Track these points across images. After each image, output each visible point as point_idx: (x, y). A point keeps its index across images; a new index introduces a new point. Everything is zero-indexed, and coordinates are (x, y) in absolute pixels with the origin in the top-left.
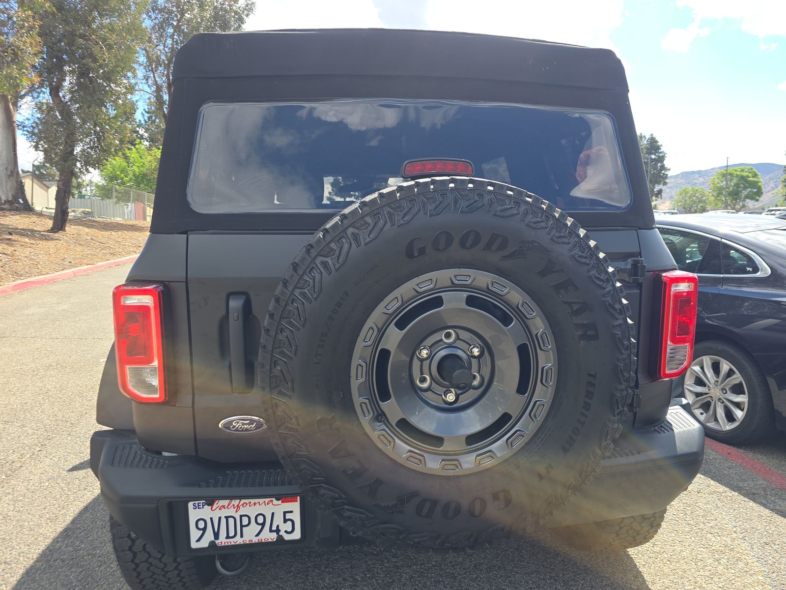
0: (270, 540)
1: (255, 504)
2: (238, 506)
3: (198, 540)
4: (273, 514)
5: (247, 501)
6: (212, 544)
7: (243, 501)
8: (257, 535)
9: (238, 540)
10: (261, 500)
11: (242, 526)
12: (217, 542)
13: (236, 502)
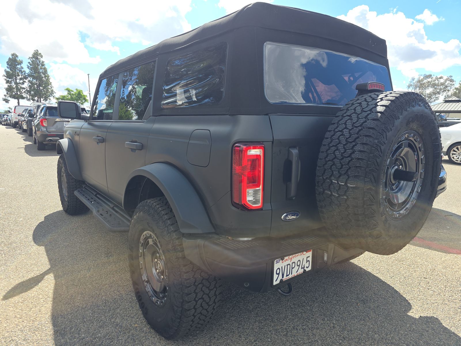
0: (301, 273)
1: (297, 255)
2: (291, 258)
3: (276, 281)
4: (303, 259)
5: (295, 255)
6: (281, 280)
7: (293, 255)
8: (297, 272)
9: (290, 276)
10: (299, 254)
11: (292, 268)
12: (283, 279)
13: (291, 257)
